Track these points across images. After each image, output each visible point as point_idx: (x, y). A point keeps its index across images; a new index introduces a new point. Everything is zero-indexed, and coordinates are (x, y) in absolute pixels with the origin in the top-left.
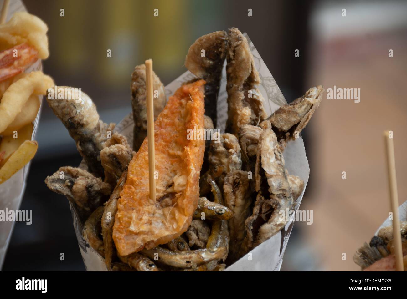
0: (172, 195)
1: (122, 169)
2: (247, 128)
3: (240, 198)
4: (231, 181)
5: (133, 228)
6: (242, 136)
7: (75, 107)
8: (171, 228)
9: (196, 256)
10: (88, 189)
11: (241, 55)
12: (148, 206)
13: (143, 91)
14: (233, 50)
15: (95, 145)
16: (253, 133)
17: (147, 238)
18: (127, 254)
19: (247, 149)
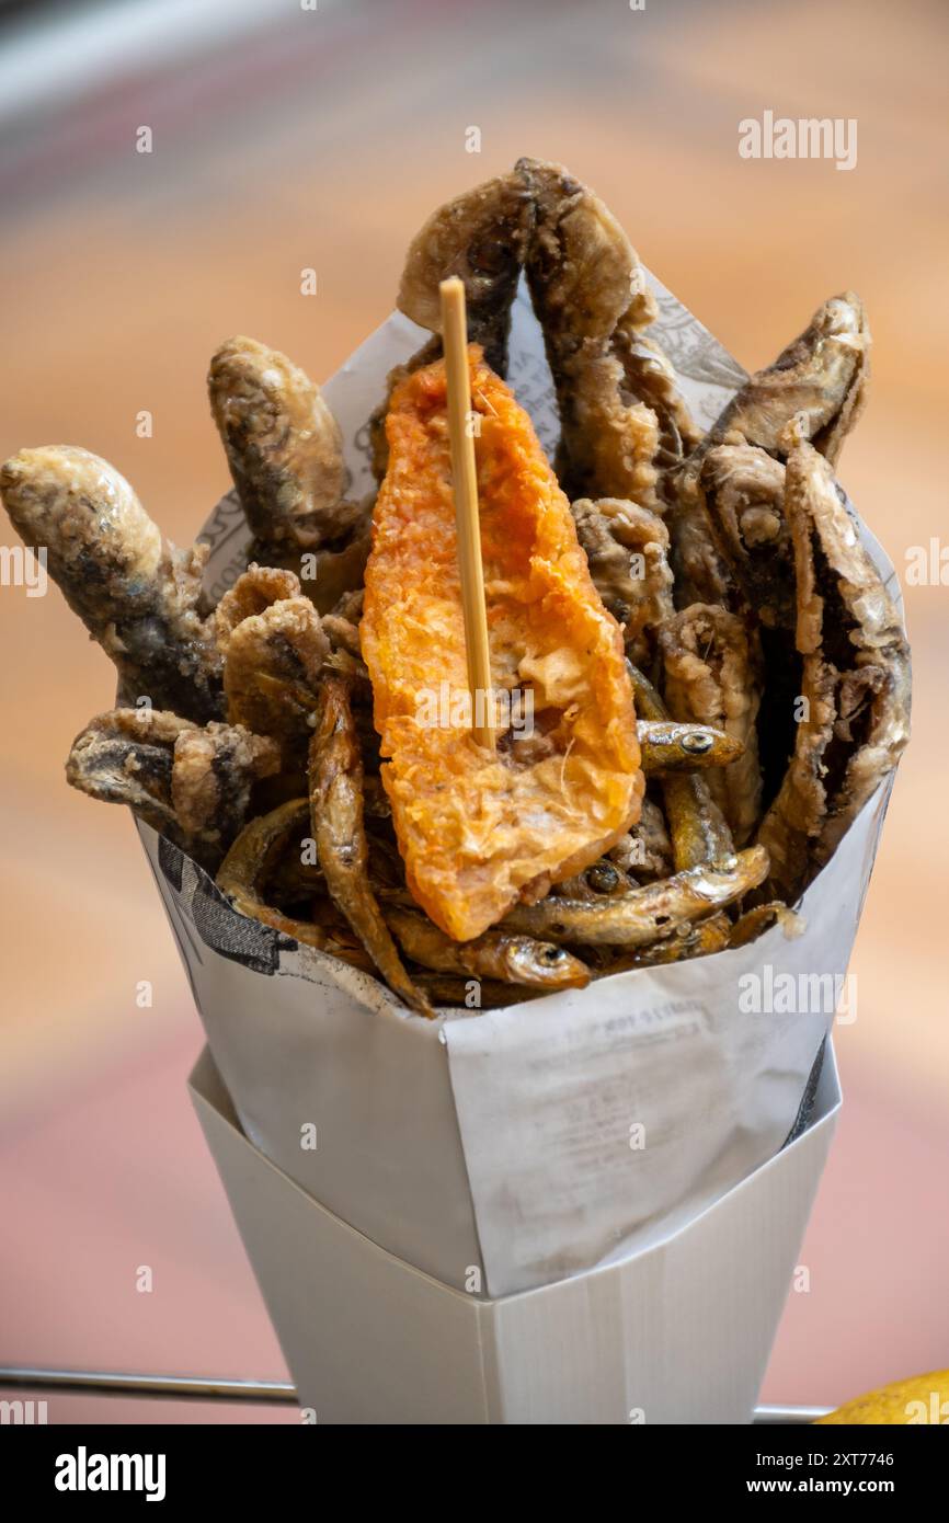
0: (547, 717)
1: (309, 678)
2: (733, 457)
3: (737, 691)
4: (691, 644)
5: (473, 845)
6: (722, 486)
7: (93, 508)
8: (585, 823)
9: (681, 896)
10: (220, 764)
11: (592, 237)
12: (482, 768)
13: (266, 422)
14: (554, 228)
15: (165, 626)
16: (750, 469)
17: (527, 866)
18: (476, 933)
19: (739, 524)
